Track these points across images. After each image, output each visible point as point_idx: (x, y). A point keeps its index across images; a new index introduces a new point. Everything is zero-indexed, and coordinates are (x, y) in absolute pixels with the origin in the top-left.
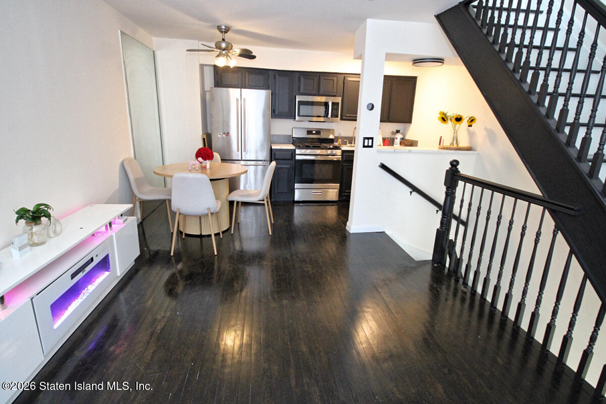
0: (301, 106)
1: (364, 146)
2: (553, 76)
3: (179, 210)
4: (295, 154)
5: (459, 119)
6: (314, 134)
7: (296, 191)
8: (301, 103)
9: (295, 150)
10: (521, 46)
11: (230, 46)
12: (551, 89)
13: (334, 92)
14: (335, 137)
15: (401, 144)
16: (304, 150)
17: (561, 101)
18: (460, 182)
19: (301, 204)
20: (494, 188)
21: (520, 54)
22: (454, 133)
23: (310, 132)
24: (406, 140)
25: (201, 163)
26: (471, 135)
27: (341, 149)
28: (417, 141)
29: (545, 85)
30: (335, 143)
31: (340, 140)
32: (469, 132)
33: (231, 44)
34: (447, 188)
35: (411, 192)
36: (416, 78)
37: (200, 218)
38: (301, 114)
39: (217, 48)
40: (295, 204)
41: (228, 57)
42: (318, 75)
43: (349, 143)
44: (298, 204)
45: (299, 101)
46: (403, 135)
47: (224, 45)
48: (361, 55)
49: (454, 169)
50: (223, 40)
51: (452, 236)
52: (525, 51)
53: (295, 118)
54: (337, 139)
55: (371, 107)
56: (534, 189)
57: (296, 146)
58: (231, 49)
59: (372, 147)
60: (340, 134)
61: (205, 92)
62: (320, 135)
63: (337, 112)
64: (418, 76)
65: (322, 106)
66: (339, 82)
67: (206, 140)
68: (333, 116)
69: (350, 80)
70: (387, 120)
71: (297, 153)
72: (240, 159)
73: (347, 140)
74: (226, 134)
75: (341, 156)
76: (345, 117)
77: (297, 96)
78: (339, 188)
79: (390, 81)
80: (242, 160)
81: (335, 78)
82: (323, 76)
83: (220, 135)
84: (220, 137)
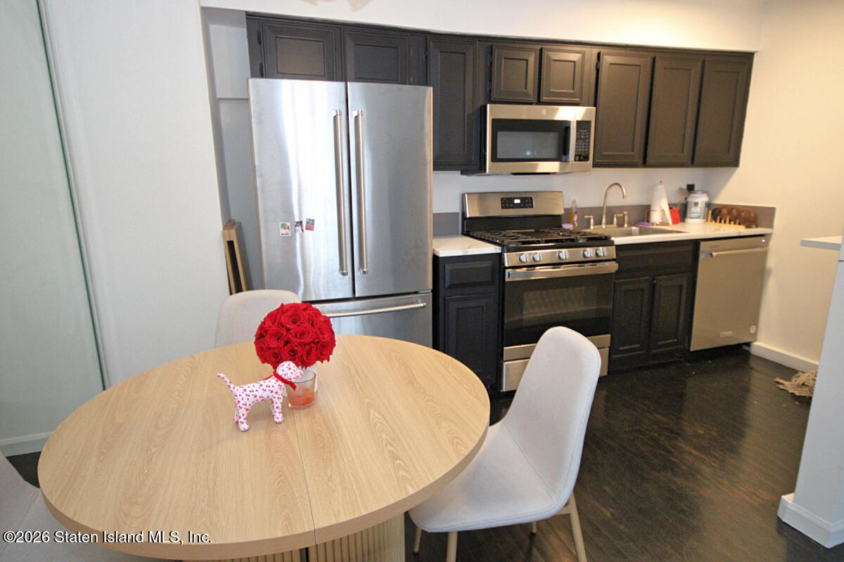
0: (500, 134)
4: (505, 269)
6: (518, 206)
8: (500, 125)
9: (500, 255)
13: (574, 96)
16: (526, 253)
23: (507, 202)
27: (612, 243)
28: (772, 210)
36: (750, 56)
38: (499, 156)
42: (539, 47)
45: (494, 121)
53: (482, 169)
57: (502, 246)
60: (574, 202)
61: (215, 102)
62: (532, 207)
63: (585, 145)
64: (756, 52)
65: (550, 130)
66: (587, 68)
67: (236, 245)
68: (577, 158)
69: (612, 62)
70: (689, 161)
71: (507, 265)
72: (349, 295)
73: (592, 217)
74: (304, 224)
75: (614, 262)
76: (598, 159)
77: (488, 105)
78: (609, 345)
79: (700, 64)
80: (355, 299)
81: (577, 57)
82: (549, 50)
83: (285, 228)
84: (287, 234)
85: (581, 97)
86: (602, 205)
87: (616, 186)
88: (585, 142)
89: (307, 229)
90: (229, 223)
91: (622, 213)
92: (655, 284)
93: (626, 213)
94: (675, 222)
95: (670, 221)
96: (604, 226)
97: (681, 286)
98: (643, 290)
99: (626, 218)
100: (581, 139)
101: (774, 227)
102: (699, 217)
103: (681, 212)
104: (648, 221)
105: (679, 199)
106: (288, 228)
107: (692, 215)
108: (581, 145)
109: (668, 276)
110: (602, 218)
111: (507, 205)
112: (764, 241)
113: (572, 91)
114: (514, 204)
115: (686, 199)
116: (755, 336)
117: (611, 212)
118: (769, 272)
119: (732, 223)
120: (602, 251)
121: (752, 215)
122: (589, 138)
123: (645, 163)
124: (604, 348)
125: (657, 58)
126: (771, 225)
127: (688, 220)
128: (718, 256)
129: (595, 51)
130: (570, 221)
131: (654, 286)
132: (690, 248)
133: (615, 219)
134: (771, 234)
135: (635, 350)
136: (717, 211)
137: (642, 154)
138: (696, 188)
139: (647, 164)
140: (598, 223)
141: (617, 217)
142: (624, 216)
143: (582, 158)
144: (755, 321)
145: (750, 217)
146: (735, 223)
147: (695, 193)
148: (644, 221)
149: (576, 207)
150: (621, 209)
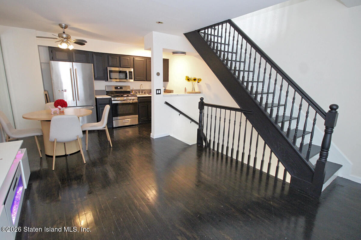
0: (111, 73)
1: (157, 94)
2: (238, 64)
3: (56, 140)
4: (112, 101)
5: (195, 80)
6: (119, 89)
7: (114, 121)
8: (111, 71)
9: (111, 98)
10: (224, 51)
11: (69, 37)
12: (238, 69)
13: (129, 66)
14: (131, 90)
15: (165, 92)
16: (117, 98)
17: (242, 73)
18: (205, 106)
19: (117, 129)
20: (221, 107)
21: (224, 55)
22: (193, 86)
23: (116, 88)
24: (167, 90)
25: (60, 109)
26: (199, 87)
27: (137, 96)
28: (173, 90)
29: (235, 67)
30: (131, 93)
31: (134, 92)
32: (198, 85)
33: (70, 36)
34: (200, 110)
35: (179, 114)
36: (168, 60)
37: (64, 143)
38: (111, 78)
39: (59, 37)
40: (114, 129)
41: (68, 43)
42: (119, 56)
43: (139, 93)
44: (115, 129)
45: (109, 71)
46: (165, 88)
47: (64, 36)
48: (150, 48)
49: (202, 101)
50: (64, 33)
51: (205, 131)
52: (226, 54)
53: (108, 80)
54: (132, 91)
55: (158, 74)
56: (237, 106)
57: (111, 96)
58: (70, 38)
59: (160, 94)
60: (133, 88)
61: (41, 63)
62: (123, 89)
65: (123, 73)
66: (131, 60)
67: (47, 95)
68: (130, 79)
69: (137, 59)
71: (112, 100)
72: (76, 105)
73: (138, 91)
74: (64, 91)
75: (137, 100)
76: (136, 79)
77: (108, 67)
78: (138, 117)
80: (77, 106)
81: (129, 58)
82: (122, 57)
86: (140, 89)
87: (142, 85)
89: (65, 91)
90: (45, 91)
92: (148, 105)
96: (141, 94)
98: (145, 106)
99: (146, 92)
100: (130, 75)
106: (60, 91)
120: (134, 98)
121: (170, 91)
122: (132, 75)
123: (147, 80)
125: (147, 59)
129: (133, 57)
135: (145, 119)
137: (146, 78)
141: (144, 92)
150: (144, 90)
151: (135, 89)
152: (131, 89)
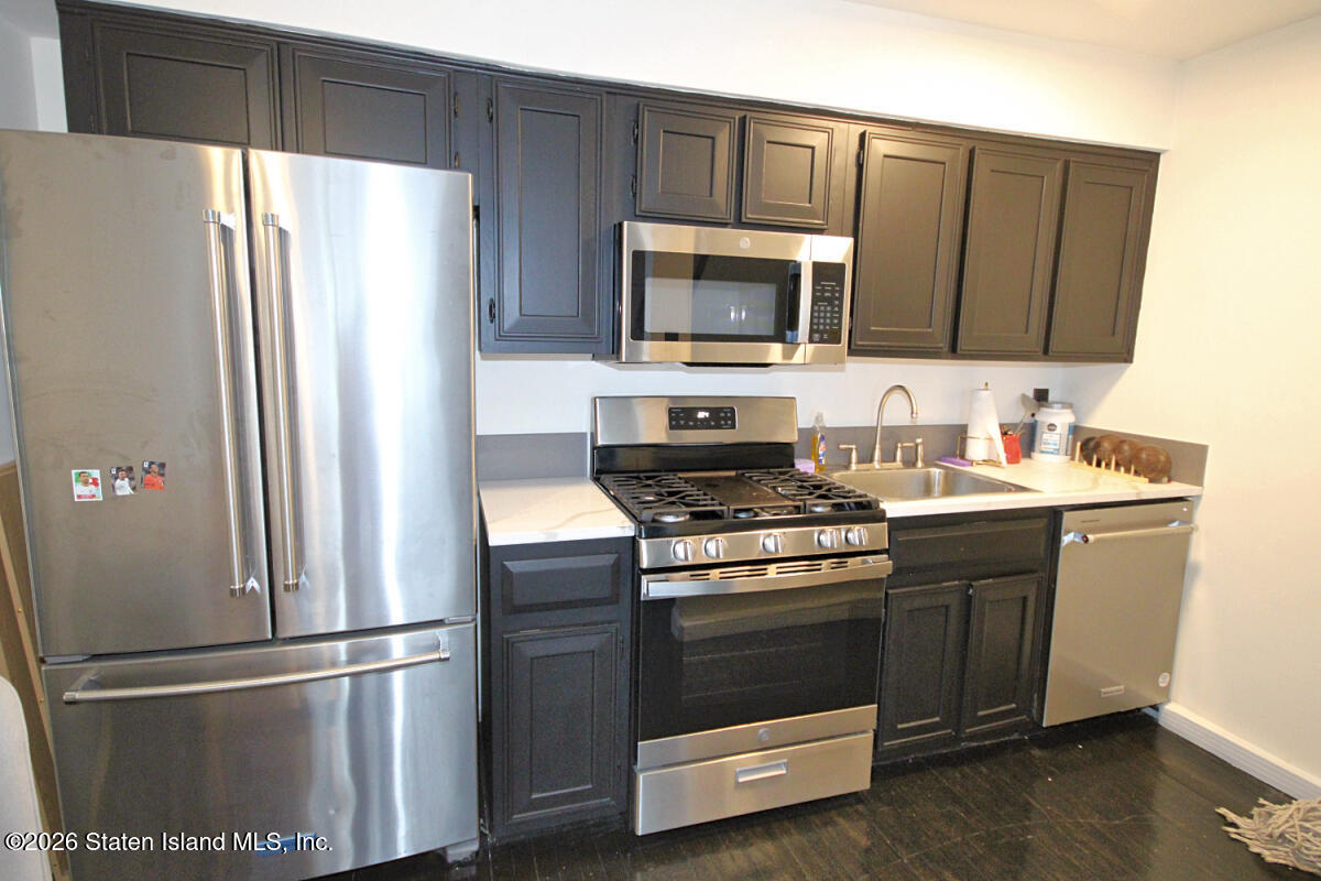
4: (637, 572)
6: (705, 424)
9: (635, 541)
13: (811, 214)
14: (801, 433)
16: (690, 540)
23: (681, 414)
27: (880, 516)
28: (1202, 450)
38: (647, 329)
42: (736, 114)
44: (652, 855)
53: (617, 350)
54: (808, 435)
57: (639, 518)
60: (819, 418)
62: (733, 427)
63: (832, 312)
64: (1165, 151)
65: (763, 279)
66: (838, 160)
68: (816, 336)
69: (889, 153)
70: (1040, 349)
71: (645, 564)
73: (854, 447)
75: (886, 556)
76: (861, 340)
77: (625, 223)
78: (875, 727)
79: (1059, 166)
80: (276, 641)
81: (818, 140)
82: (759, 121)
83: (86, 483)
84: (94, 496)
85: (826, 217)
86: (875, 425)
87: (899, 391)
88: (833, 307)
91: (913, 441)
92: (971, 596)
93: (919, 441)
94: (1013, 458)
95: (1003, 457)
96: (876, 464)
97: (1025, 599)
98: (947, 607)
99: (920, 448)
100: (824, 299)
101: (1205, 485)
102: (1057, 452)
103: (1022, 441)
104: (962, 456)
105: (1019, 416)
106: (95, 482)
107: (1043, 447)
108: (825, 312)
109: (997, 580)
110: (874, 449)
111: (682, 422)
112: (1185, 510)
113: (808, 205)
114: (697, 420)
115: (1033, 415)
116: (1166, 691)
117: (893, 435)
118: (1196, 570)
119: (1122, 469)
120: (858, 535)
121: (1162, 458)
122: (841, 299)
123: (954, 350)
124: (863, 732)
125: (977, 151)
126: (1198, 480)
127: (1036, 455)
128: (1097, 541)
129: (857, 129)
130: (811, 453)
131: (969, 599)
132: (1041, 524)
133: (899, 453)
134: (1199, 497)
136: (1092, 444)
137: (948, 334)
138: (1051, 397)
139: (959, 351)
140: (867, 458)
141: (902, 448)
142: (917, 445)
143: (825, 336)
144: (1167, 664)
145: (1158, 461)
146: (1128, 471)
147: (1050, 406)
148: (954, 456)
149: (824, 428)
150: (912, 431)
151: (831, 421)
152: (804, 420)
